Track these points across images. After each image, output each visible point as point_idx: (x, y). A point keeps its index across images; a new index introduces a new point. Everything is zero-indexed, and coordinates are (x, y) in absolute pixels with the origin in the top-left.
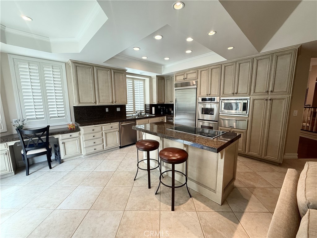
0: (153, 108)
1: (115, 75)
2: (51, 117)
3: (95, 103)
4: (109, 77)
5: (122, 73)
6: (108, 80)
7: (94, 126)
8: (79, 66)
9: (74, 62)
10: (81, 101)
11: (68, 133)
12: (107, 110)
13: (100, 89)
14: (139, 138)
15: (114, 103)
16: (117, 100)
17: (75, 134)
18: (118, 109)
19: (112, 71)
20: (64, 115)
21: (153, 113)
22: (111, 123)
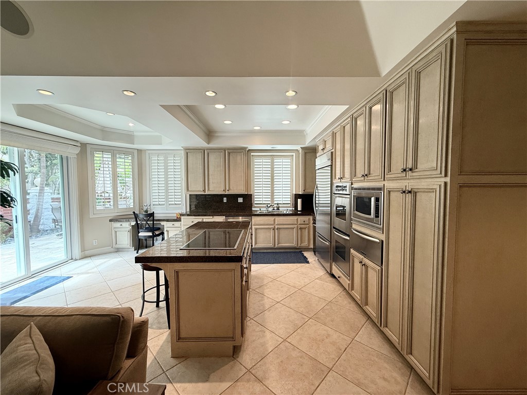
0: (299, 201)
1: (231, 156)
2: (170, 205)
3: (204, 191)
4: (222, 160)
5: (240, 152)
6: (221, 163)
7: (194, 217)
8: (190, 152)
9: (186, 149)
10: (189, 189)
11: (171, 221)
12: (225, 200)
13: (210, 175)
14: (256, 244)
15: (227, 191)
16: (231, 188)
17: (177, 224)
18: (240, 200)
19: (226, 152)
20: (180, 203)
21: (299, 210)
22: (215, 217)
